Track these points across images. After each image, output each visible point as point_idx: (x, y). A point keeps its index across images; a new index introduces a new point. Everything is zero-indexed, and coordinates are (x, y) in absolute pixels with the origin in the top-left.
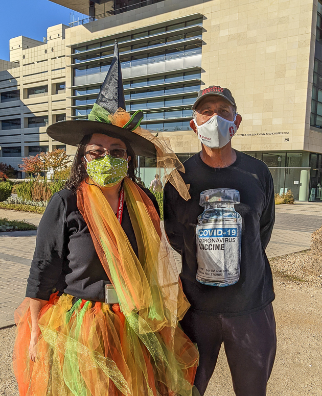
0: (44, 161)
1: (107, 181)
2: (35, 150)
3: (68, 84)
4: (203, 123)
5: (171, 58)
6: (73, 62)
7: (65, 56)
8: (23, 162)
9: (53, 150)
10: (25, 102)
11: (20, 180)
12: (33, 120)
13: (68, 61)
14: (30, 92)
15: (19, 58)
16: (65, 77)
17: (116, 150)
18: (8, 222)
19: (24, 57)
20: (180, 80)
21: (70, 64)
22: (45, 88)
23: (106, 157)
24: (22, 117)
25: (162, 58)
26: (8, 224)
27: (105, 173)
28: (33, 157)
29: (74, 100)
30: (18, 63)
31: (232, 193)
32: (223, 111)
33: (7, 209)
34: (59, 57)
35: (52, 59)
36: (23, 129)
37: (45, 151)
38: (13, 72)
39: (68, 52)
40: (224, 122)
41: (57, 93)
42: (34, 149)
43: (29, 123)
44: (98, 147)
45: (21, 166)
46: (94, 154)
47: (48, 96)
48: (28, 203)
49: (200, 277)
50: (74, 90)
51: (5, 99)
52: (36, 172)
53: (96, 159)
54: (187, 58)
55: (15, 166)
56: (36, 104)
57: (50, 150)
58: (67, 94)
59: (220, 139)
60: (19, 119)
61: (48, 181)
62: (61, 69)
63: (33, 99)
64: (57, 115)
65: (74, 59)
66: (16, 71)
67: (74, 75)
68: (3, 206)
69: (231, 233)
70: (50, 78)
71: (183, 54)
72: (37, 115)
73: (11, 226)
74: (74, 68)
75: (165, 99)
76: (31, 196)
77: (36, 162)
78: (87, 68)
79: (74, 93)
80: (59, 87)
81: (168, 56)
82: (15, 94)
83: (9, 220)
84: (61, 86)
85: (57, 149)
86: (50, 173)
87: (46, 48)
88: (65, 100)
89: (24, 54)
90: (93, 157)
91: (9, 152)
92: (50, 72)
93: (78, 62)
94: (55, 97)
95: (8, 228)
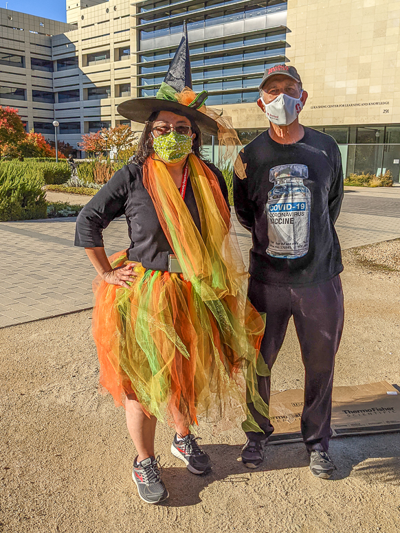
0: (106, 139)
1: (172, 157)
2: (97, 125)
3: (133, 49)
4: (270, 102)
5: (251, 16)
6: (139, 23)
7: (129, 15)
8: (83, 140)
9: (116, 126)
10: (85, 70)
11: (81, 160)
12: (93, 91)
13: (132, 22)
14: (90, 58)
15: (77, 19)
16: (129, 40)
17: (181, 127)
18: (70, 207)
19: (83, 17)
20: (261, 42)
21: (135, 25)
22: (106, 54)
23: (171, 133)
24: (81, 88)
25: (241, 16)
26: (70, 209)
27: (170, 149)
28: (94, 134)
29: (140, 67)
30: (76, 24)
31: (301, 169)
32: (290, 89)
33: (67, 192)
34: (122, 17)
35: (115, 19)
36: (83, 102)
37: (107, 127)
38: (70, 35)
39: (133, 11)
40: (290, 100)
41: (120, 60)
42: (94, 125)
43: (90, 94)
44: (164, 124)
45: (80, 144)
46: (161, 130)
47: (111, 63)
48: (90, 186)
49: (271, 251)
50: (140, 56)
51: (62, 66)
52: (97, 151)
53: (162, 134)
54: (270, 16)
55: (73, 144)
56: (97, 73)
57: (113, 126)
58: (131, 60)
59: (287, 116)
60: (78, 90)
61: (112, 161)
62: (125, 30)
63: (94, 66)
64: (120, 85)
65: (139, 18)
66: (73, 34)
67: (139, 38)
68: (62, 189)
69: (300, 207)
70: (112, 42)
71: (265, 11)
72: (97, 85)
73: (72, 210)
74: (139, 30)
75: (244, 65)
76: (93, 178)
77: (98, 140)
78: (155, 30)
79: (139, 60)
80: (122, 52)
81: (247, 13)
82: (73, 61)
83: (71, 204)
84: (125, 51)
85: (121, 124)
86: (113, 152)
87: (107, 7)
88: (130, 67)
89: (82, 14)
90: (160, 133)
91: (67, 128)
92: (112, 34)
93: (144, 23)
94: (118, 64)
95: (70, 212)
